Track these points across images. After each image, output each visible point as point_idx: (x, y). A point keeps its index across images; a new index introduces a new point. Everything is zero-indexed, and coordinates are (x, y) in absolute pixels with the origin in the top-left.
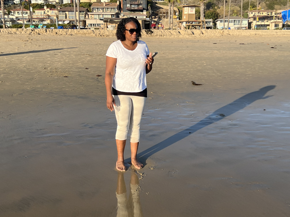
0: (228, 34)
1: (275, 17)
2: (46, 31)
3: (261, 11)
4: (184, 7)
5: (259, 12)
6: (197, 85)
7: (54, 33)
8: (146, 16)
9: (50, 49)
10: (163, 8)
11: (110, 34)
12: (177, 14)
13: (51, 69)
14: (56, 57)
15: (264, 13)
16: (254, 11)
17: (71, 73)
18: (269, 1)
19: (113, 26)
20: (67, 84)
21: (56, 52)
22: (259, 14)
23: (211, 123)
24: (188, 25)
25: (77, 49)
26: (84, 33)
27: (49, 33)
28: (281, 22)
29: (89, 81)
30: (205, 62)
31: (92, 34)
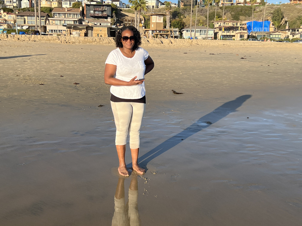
0: (196, 44)
1: (240, 27)
2: (7, 37)
3: (226, 22)
4: (152, 15)
5: (224, 23)
6: (178, 93)
7: (16, 38)
8: (111, 24)
9: (17, 55)
10: (128, 16)
11: (76, 41)
12: (142, 23)
13: (24, 76)
14: (26, 64)
15: (229, 23)
16: (219, 22)
17: (46, 81)
18: (235, 12)
19: (78, 33)
20: (45, 91)
21: (24, 58)
22: (225, 24)
23: (200, 130)
24: (156, 33)
25: (46, 56)
26: (49, 39)
27: (10, 39)
28: (246, 33)
29: (68, 89)
30: (180, 72)
31: (57, 40)
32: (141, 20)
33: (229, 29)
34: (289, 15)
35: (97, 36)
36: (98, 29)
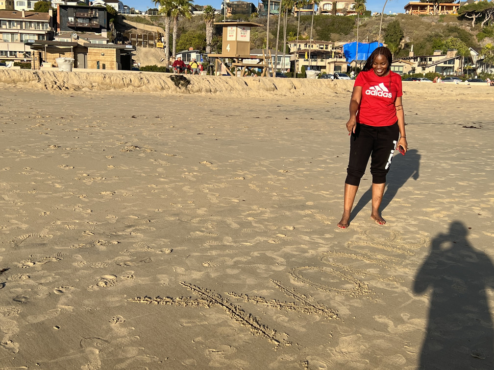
3: (309, 42)
4: (227, 26)
5: (306, 45)
10: (136, 28)
12: (163, 40)
15: (314, 45)
16: (298, 42)
18: (322, 26)
28: (345, 63)
32: (160, 35)
33: (315, 55)
34: (411, 32)
35: (96, 66)
36: (98, 52)
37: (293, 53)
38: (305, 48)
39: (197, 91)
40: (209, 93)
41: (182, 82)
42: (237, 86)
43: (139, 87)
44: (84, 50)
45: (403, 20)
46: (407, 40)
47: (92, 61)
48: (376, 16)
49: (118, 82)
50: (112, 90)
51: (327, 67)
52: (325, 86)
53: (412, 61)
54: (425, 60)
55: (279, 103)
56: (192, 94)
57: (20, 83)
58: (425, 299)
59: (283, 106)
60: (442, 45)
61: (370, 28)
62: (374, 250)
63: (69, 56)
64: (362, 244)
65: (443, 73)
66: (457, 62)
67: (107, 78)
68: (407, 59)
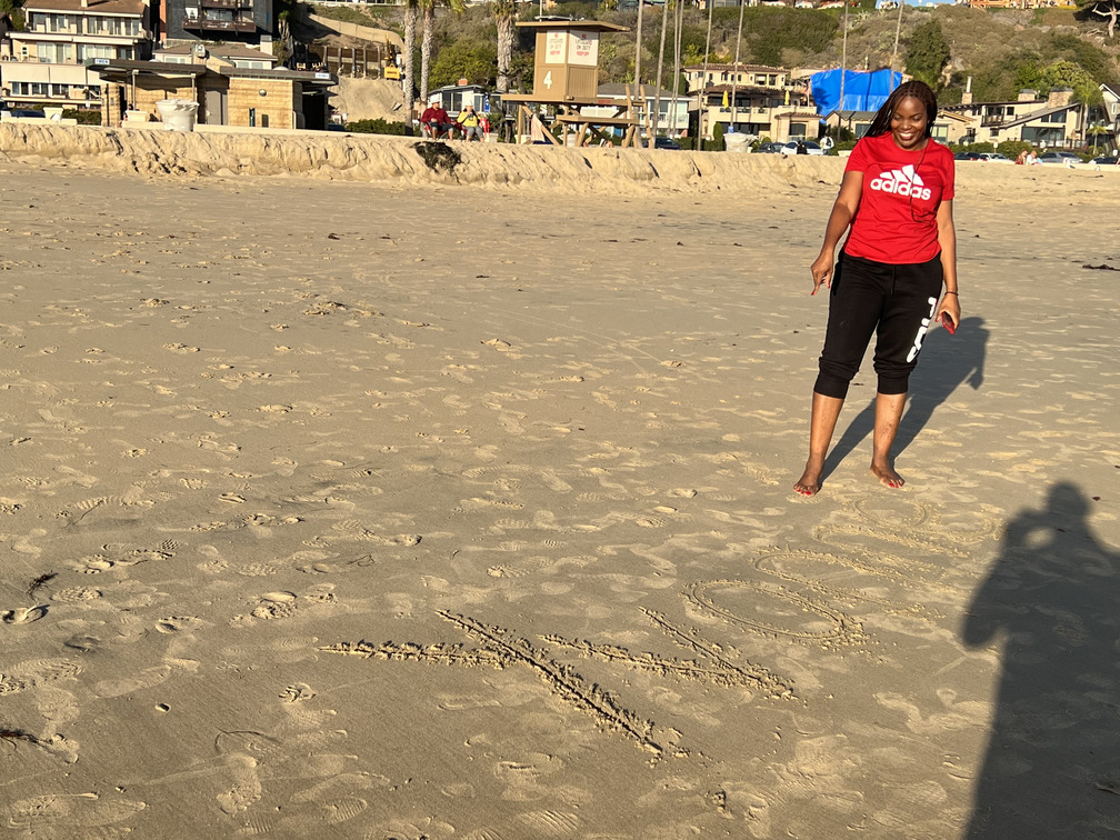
3: (733, 69)
4: (545, 29)
5: (726, 74)
10: (338, 34)
12: (398, 62)
15: (744, 76)
16: (705, 68)
18: (762, 32)
19: (188, 107)
22: (727, 79)
32: (393, 50)
33: (745, 98)
34: (968, 48)
35: (247, 119)
36: (253, 87)
37: (694, 93)
38: (724, 82)
39: (476, 180)
40: (503, 184)
41: (442, 158)
42: (568, 168)
43: (344, 167)
44: (220, 82)
45: (949, 20)
46: (956, 65)
47: (238, 107)
48: (886, 10)
49: (297, 157)
50: (285, 175)
51: (772, 127)
52: (767, 169)
53: (968, 113)
54: (999, 112)
55: (662, 208)
56: (465, 186)
57: (77, 156)
58: (991, 657)
59: (673, 214)
60: (1039, 78)
61: (874, 38)
62: (877, 545)
63: (188, 97)
64: (850, 531)
65: (1041, 141)
66: (1072, 116)
67: (272, 147)
68: (957, 109)
